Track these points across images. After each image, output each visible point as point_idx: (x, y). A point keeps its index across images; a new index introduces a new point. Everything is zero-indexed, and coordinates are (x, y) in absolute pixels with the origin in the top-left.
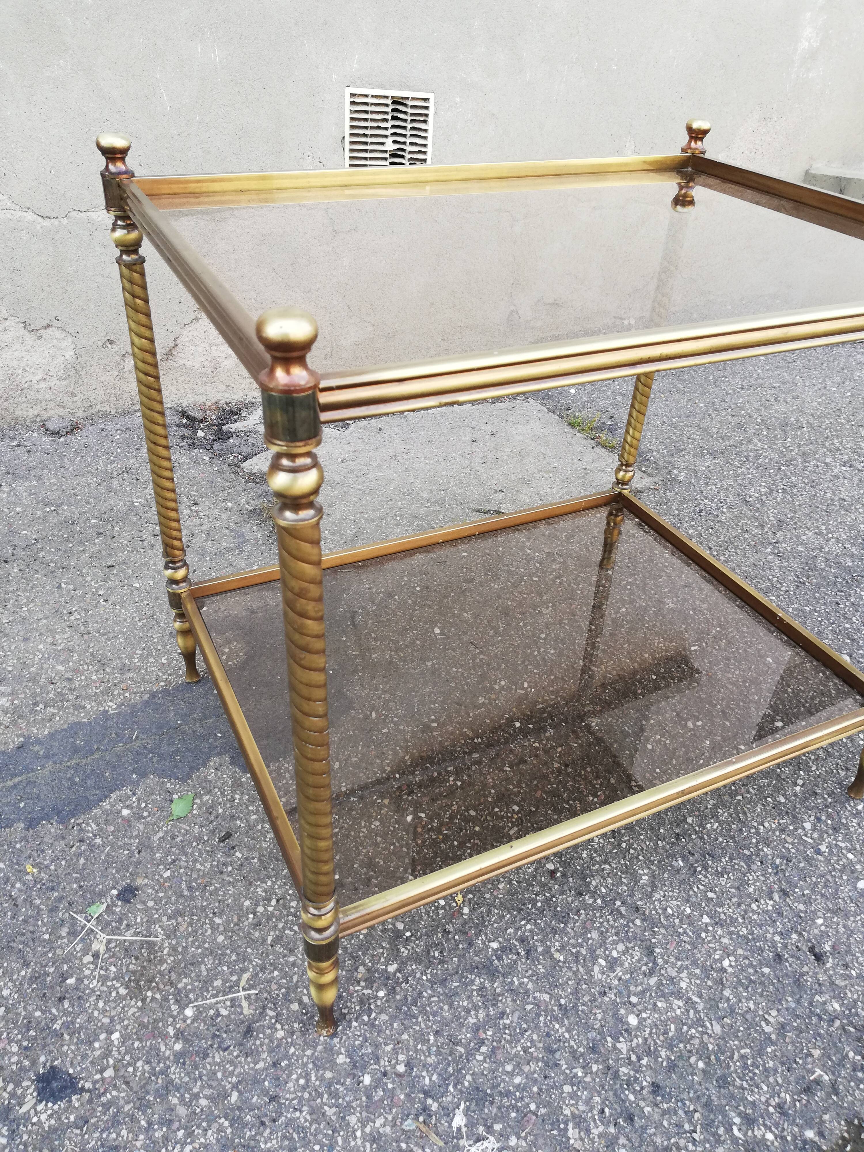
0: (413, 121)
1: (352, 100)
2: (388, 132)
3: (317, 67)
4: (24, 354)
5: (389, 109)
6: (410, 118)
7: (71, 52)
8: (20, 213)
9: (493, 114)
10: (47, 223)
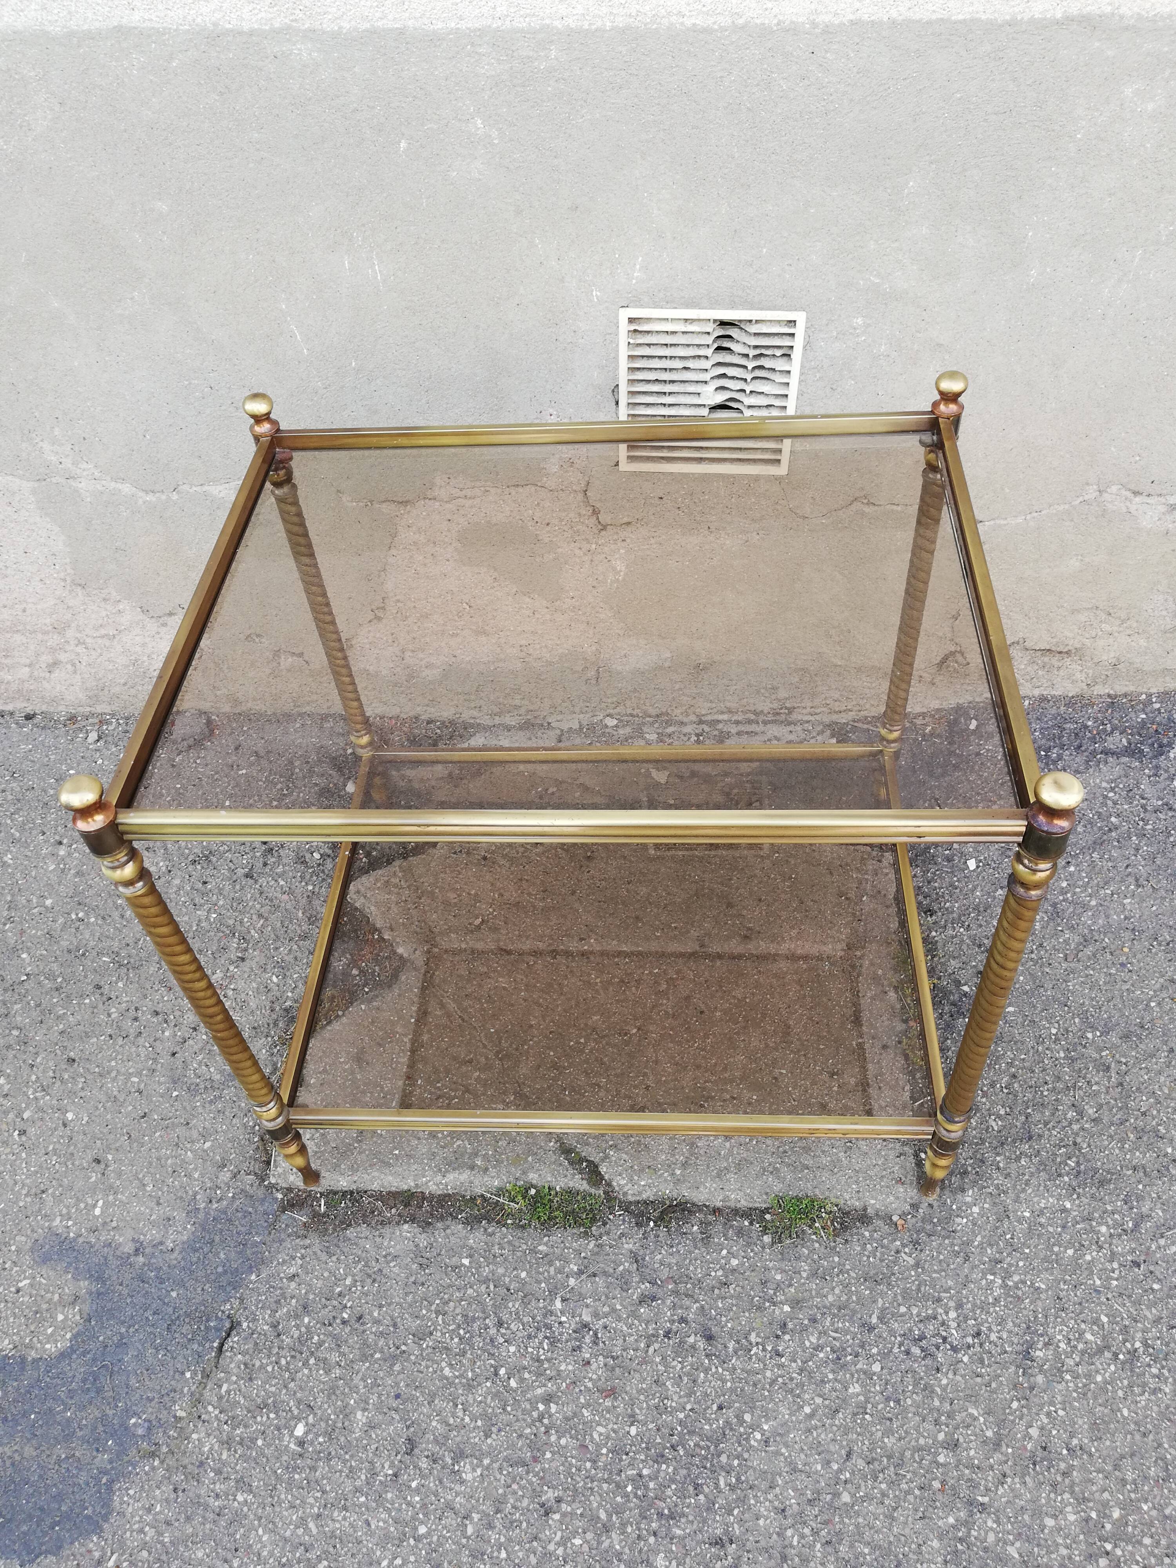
0: (756, 357)
1: (632, 328)
2: (707, 377)
3: (562, 280)
4: (147, 640)
5: (709, 340)
6: (752, 352)
7: (147, 280)
8: (113, 484)
9: (940, 345)
10: (150, 498)
